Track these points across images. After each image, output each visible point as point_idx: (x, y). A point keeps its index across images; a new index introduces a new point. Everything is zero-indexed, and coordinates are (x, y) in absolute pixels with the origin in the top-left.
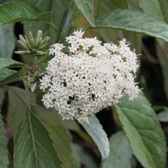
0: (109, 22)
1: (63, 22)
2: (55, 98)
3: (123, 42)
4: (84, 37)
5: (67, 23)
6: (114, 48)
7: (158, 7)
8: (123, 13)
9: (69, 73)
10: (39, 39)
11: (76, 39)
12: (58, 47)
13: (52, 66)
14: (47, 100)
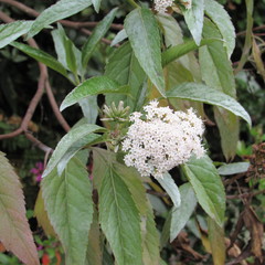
0: (177, 94)
1: (139, 94)
2: (135, 158)
3: (190, 110)
4: (158, 106)
5: (142, 94)
6: (183, 115)
7: (218, 80)
8: (188, 85)
9: (147, 137)
10: (121, 108)
11: (152, 108)
12: (137, 115)
13: (132, 131)
14: (128, 160)
